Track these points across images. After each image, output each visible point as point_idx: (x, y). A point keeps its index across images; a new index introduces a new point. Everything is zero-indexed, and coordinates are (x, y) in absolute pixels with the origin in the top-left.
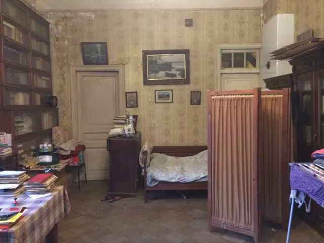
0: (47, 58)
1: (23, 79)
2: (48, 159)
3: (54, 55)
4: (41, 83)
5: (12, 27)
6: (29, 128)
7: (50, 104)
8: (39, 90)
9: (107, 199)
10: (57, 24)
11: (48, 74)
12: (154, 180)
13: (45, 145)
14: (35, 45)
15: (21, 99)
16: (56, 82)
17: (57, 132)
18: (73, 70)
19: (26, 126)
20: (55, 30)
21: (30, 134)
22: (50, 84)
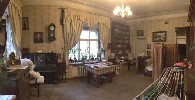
0: (129, 36)
1: (120, 41)
2: (123, 61)
3: (131, 34)
4: (127, 42)
5: (118, 30)
6: (121, 53)
7: (129, 47)
8: (126, 44)
9: (136, 73)
10: (131, 27)
11: (129, 40)
12: (147, 70)
13: (122, 57)
14: (125, 33)
15: (119, 46)
16: (131, 41)
17: (129, 54)
18: (135, 38)
19: (120, 52)
20: (131, 28)
21: (121, 54)
22: (130, 42)
